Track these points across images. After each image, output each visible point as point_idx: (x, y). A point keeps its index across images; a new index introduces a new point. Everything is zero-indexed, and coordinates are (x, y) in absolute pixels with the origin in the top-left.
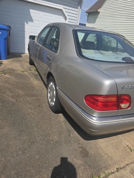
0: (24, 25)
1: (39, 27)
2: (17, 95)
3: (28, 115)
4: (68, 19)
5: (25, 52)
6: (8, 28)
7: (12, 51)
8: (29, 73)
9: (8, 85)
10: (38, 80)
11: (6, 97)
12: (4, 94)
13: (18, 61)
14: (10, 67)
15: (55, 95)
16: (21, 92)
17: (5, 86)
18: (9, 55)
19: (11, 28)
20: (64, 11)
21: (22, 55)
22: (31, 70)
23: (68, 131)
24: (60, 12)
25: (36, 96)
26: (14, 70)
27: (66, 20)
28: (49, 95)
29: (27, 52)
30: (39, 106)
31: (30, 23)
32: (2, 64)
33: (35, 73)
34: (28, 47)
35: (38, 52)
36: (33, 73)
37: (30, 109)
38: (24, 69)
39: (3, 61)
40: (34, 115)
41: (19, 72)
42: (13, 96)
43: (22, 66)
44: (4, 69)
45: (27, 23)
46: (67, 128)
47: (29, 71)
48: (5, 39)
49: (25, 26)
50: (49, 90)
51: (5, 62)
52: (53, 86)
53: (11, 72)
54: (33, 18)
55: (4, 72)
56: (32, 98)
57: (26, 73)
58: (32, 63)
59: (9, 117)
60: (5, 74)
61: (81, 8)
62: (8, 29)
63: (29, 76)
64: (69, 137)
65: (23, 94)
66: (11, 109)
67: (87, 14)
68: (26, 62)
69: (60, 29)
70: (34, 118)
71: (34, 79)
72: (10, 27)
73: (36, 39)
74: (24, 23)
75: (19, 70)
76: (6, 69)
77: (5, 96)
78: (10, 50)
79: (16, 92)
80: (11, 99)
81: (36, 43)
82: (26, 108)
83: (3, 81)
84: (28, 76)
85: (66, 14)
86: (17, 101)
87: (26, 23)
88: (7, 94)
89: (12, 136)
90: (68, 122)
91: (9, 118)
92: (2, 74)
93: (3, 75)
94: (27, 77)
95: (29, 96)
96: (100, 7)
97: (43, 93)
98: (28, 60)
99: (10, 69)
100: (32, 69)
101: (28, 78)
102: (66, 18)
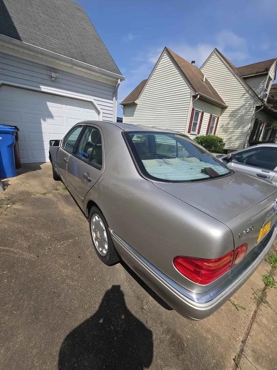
0: (40, 124)
1: (63, 126)
2: (37, 242)
3: (63, 283)
4: (101, 114)
5: (45, 160)
6: (14, 130)
7: (23, 161)
8: (55, 195)
9: (20, 226)
10: (71, 205)
11: (16, 253)
12: (12, 247)
13: (35, 177)
14: (22, 188)
15: (107, 239)
16: (45, 235)
17: (14, 228)
18: (20, 167)
19: (18, 130)
20: (95, 103)
21: (40, 166)
22: (57, 190)
23: (138, 298)
24: (90, 105)
25: (71, 237)
26: (28, 194)
27: (99, 114)
28: (94, 235)
29: (48, 160)
30: (79, 257)
31: (49, 120)
32: (8, 185)
33: (64, 194)
34: (49, 155)
35: (67, 164)
36: (61, 195)
37: (65, 267)
38: (46, 188)
39: (9, 179)
40: (72, 279)
41: (38, 195)
42: (29, 247)
43: (43, 184)
44: (11, 195)
45: (45, 120)
46: (134, 291)
47: (55, 191)
48: (10, 146)
49: (42, 125)
50: (94, 227)
51: (12, 181)
52: (101, 223)
53: (24, 197)
54: (54, 114)
55: (11, 200)
56: (64, 243)
57: (50, 196)
58: (57, 177)
59: (24, 302)
60: (14, 203)
61: (116, 99)
62: (13, 132)
63: (55, 199)
64: (143, 313)
65: (49, 238)
66: (29, 277)
67: (123, 106)
68: (49, 176)
69: (101, 131)
70: (75, 286)
71: (64, 203)
72: (16, 128)
73: (61, 145)
74: (40, 122)
75: (38, 193)
76: (15, 194)
77: (15, 251)
78: (21, 160)
79: (36, 235)
80: (26, 255)
81: (61, 151)
82: (56, 267)
83: (8, 220)
84: (53, 201)
85: (99, 107)
86: (38, 256)
87: (42, 121)
88: (20, 244)
89: (35, 351)
90: (133, 279)
91: (26, 303)
92: (8, 204)
93: (9, 206)
94: (52, 203)
95: (59, 241)
96: (137, 98)
97: (82, 229)
98: (51, 172)
99: (22, 193)
100: (59, 188)
101: (54, 204)
102: (99, 113)
